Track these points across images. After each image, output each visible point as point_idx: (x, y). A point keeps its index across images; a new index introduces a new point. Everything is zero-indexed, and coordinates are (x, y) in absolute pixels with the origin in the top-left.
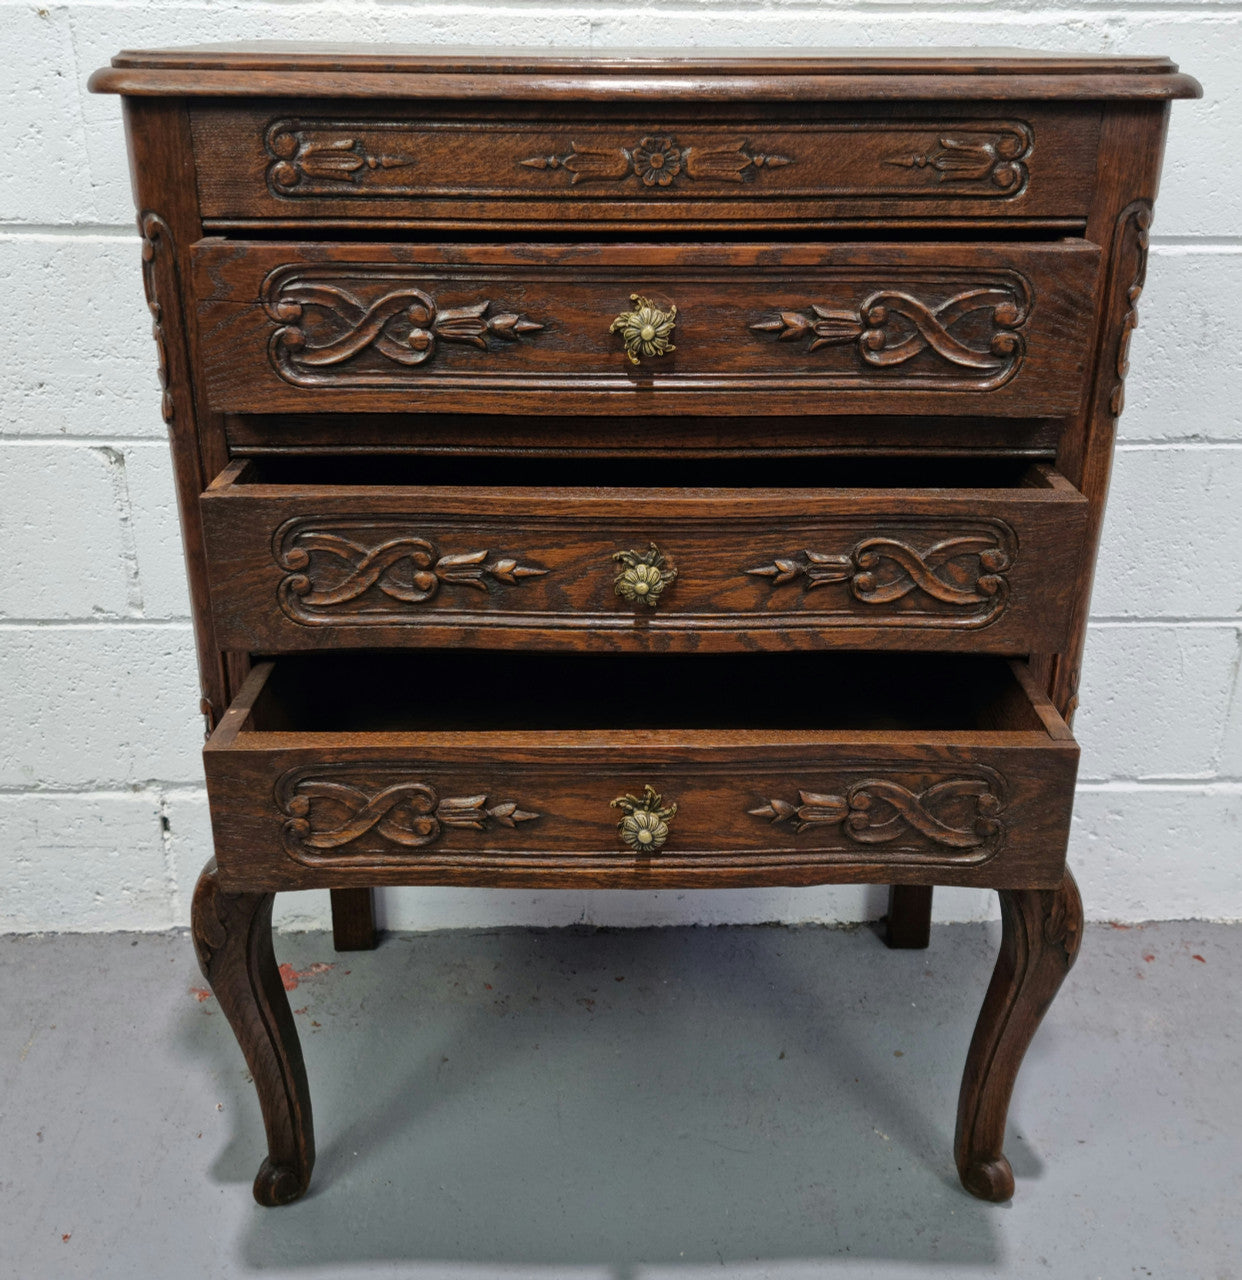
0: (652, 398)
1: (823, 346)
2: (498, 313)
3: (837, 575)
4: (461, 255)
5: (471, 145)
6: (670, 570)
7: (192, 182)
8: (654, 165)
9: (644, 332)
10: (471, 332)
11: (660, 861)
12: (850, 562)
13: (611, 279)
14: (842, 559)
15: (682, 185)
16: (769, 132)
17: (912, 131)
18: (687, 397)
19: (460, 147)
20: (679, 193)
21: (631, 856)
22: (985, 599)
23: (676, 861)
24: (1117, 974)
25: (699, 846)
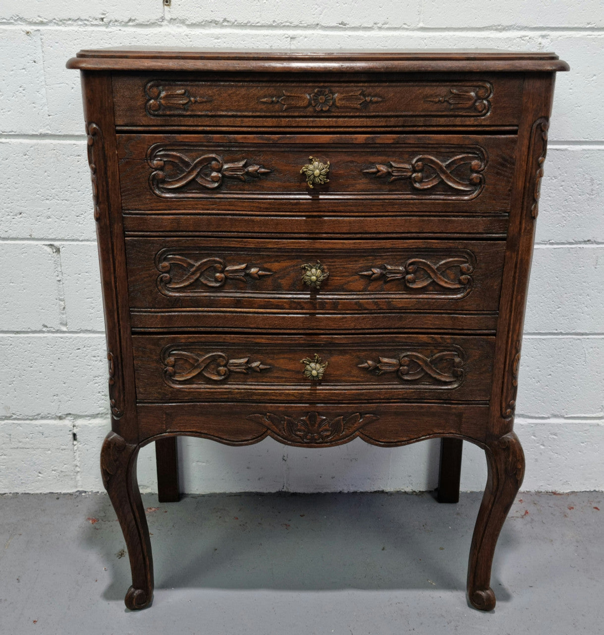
0: (319, 203)
1: (395, 180)
2: (251, 165)
3: (398, 275)
4: (234, 138)
5: (238, 92)
6: (325, 273)
7: (112, 110)
8: (321, 101)
9: (315, 173)
10: (239, 173)
11: (321, 387)
12: (404, 269)
13: (301, 150)
14: (401, 269)
15: (333, 110)
16: (372, 86)
17: (438, 86)
18: (334, 203)
19: (233, 93)
20: (332, 114)
21: (308, 385)
22: (463, 286)
23: (328, 387)
24: (554, 515)
25: (337, 381)
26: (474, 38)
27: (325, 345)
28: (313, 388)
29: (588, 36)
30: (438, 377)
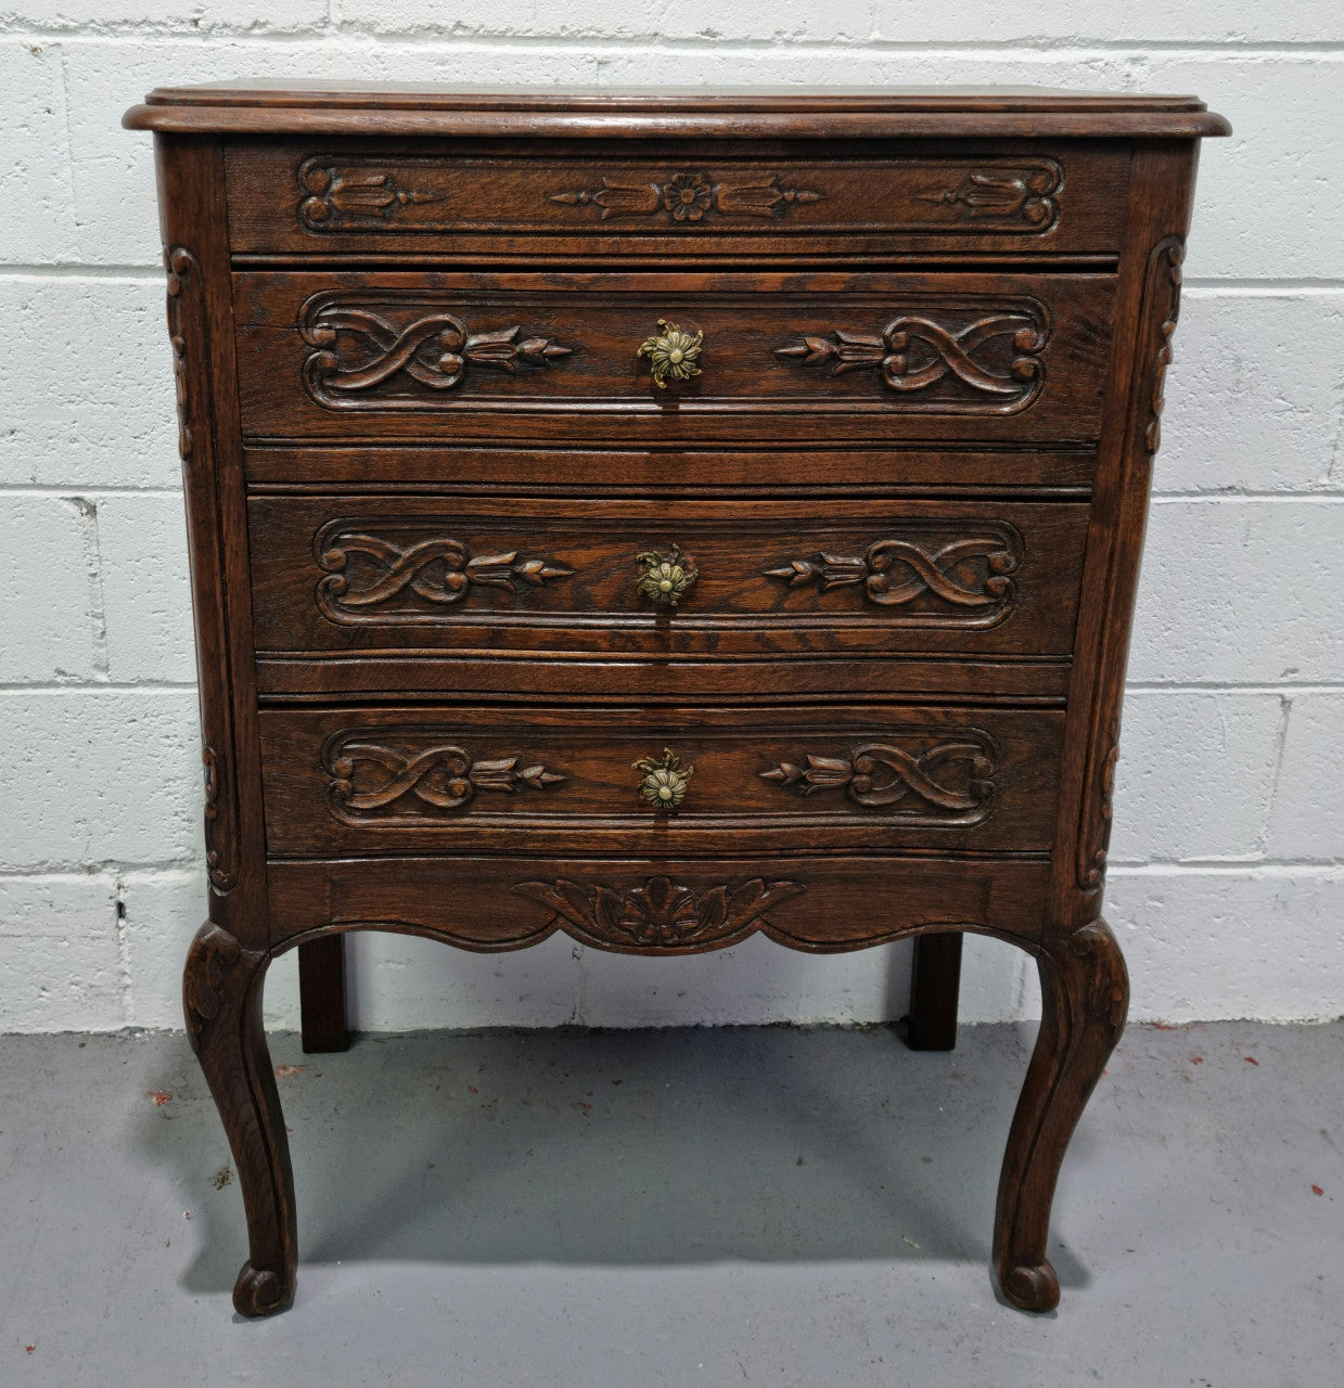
0: (678, 421)
1: (846, 371)
2: (528, 337)
3: (852, 576)
4: (493, 281)
5: (503, 181)
6: (690, 571)
7: (224, 220)
8: (685, 200)
9: (673, 355)
10: (501, 356)
11: (677, 823)
12: (864, 563)
13: (639, 305)
14: (856, 561)
15: (712, 220)
16: (801, 169)
17: (943, 167)
18: (713, 420)
19: (492, 183)
20: (709, 228)
21: (649, 818)
22: (993, 600)
23: (692, 823)
24: (1162, 1077)
25: (713, 808)
26: (988, 63)
27: (688, 730)
28: (660, 825)
29: (1229, 61)
30: (937, 799)
